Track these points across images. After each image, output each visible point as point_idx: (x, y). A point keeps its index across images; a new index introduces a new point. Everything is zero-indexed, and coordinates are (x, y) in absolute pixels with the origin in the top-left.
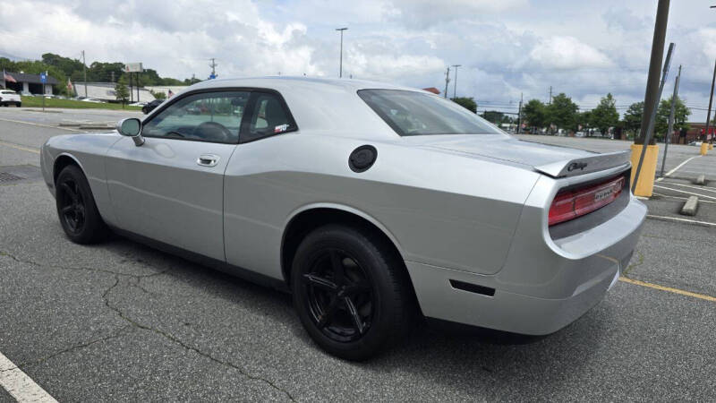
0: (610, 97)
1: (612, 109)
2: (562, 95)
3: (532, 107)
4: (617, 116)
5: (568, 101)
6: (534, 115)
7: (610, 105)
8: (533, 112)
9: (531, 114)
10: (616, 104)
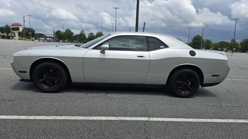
0: (83, 30)
1: (84, 34)
2: (68, 29)
3: (58, 33)
4: (85, 37)
5: (70, 31)
6: (59, 36)
7: (83, 33)
8: (59, 35)
9: (58, 35)
10: (85, 33)
